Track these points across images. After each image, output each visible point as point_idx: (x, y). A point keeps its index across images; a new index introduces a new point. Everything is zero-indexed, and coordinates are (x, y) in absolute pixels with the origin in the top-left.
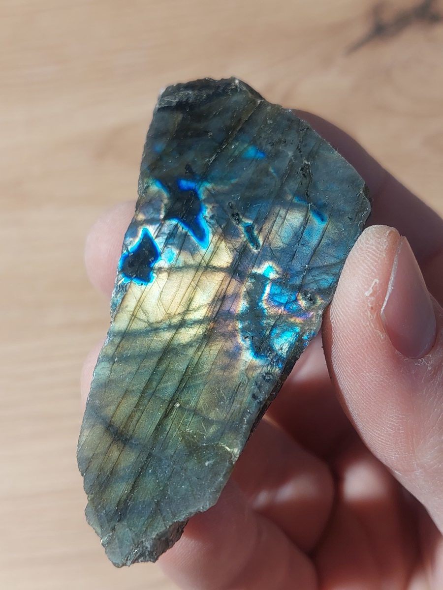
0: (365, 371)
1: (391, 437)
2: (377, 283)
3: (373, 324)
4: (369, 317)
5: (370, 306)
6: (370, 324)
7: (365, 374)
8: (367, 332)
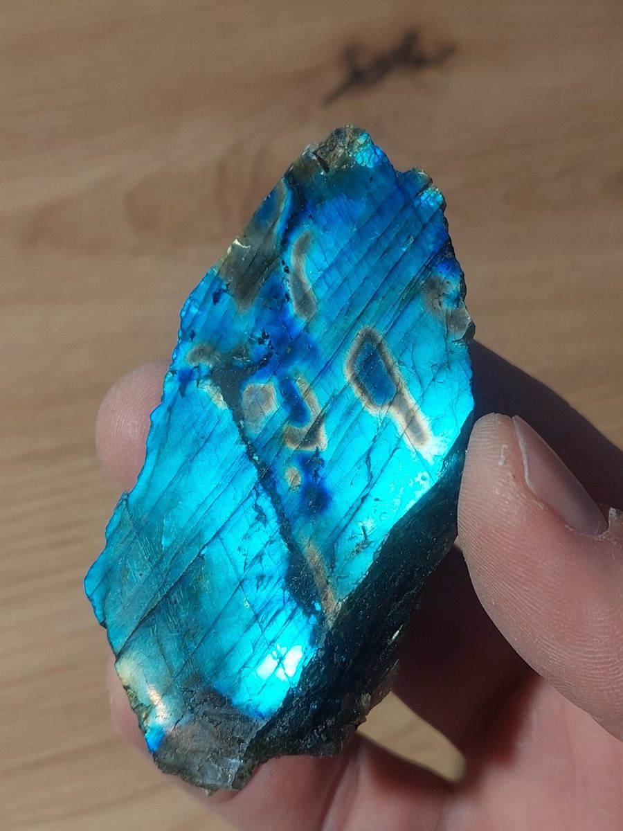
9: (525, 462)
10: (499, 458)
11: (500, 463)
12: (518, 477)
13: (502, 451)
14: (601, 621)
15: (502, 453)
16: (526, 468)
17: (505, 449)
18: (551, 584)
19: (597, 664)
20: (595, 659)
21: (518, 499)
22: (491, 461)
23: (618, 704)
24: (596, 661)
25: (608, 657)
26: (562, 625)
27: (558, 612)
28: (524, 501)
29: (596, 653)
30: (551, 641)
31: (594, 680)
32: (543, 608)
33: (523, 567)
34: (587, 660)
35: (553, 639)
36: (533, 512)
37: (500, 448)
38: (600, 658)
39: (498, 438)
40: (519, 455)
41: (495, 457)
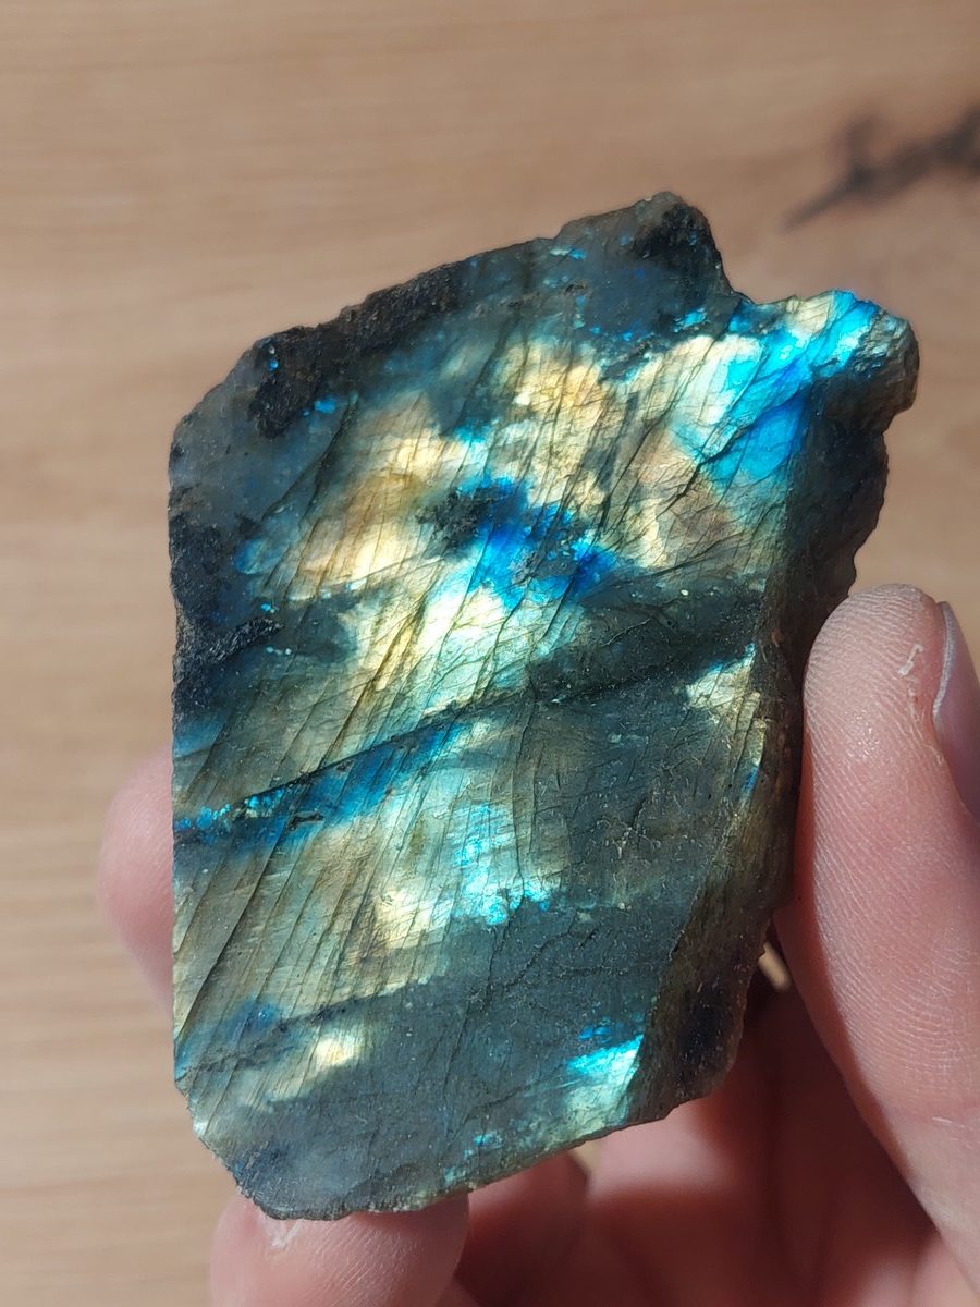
0: (903, 842)
1: (947, 1008)
2: (921, 650)
3: (922, 732)
4: (912, 716)
5: (912, 694)
6: (915, 732)
7: (904, 848)
8: (910, 749)
9: (943, 684)
10: (903, 664)
11: (903, 672)
12: (923, 702)
13: (913, 653)
14: (953, 965)
15: (911, 657)
16: (941, 694)
17: (917, 652)
18: (905, 883)
19: (916, 1024)
20: (917, 1015)
21: (910, 735)
22: (890, 662)
23: (917, 1091)
24: (918, 1019)
25: (939, 1021)
26: (892, 947)
27: (896, 928)
28: (917, 742)
29: (925, 1008)
30: (862, 964)
31: (900, 1044)
32: (874, 911)
33: (872, 841)
34: (904, 1012)
35: (866, 961)
36: (925, 764)
37: (912, 647)
38: (927, 1018)
39: (912, 630)
40: (937, 669)
41: (898, 659)
